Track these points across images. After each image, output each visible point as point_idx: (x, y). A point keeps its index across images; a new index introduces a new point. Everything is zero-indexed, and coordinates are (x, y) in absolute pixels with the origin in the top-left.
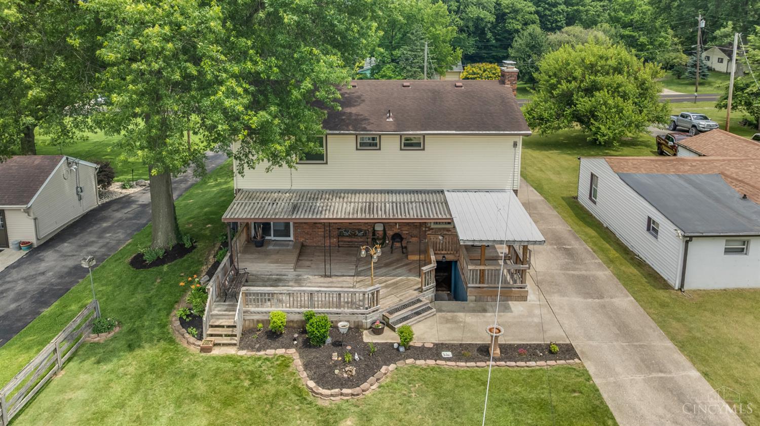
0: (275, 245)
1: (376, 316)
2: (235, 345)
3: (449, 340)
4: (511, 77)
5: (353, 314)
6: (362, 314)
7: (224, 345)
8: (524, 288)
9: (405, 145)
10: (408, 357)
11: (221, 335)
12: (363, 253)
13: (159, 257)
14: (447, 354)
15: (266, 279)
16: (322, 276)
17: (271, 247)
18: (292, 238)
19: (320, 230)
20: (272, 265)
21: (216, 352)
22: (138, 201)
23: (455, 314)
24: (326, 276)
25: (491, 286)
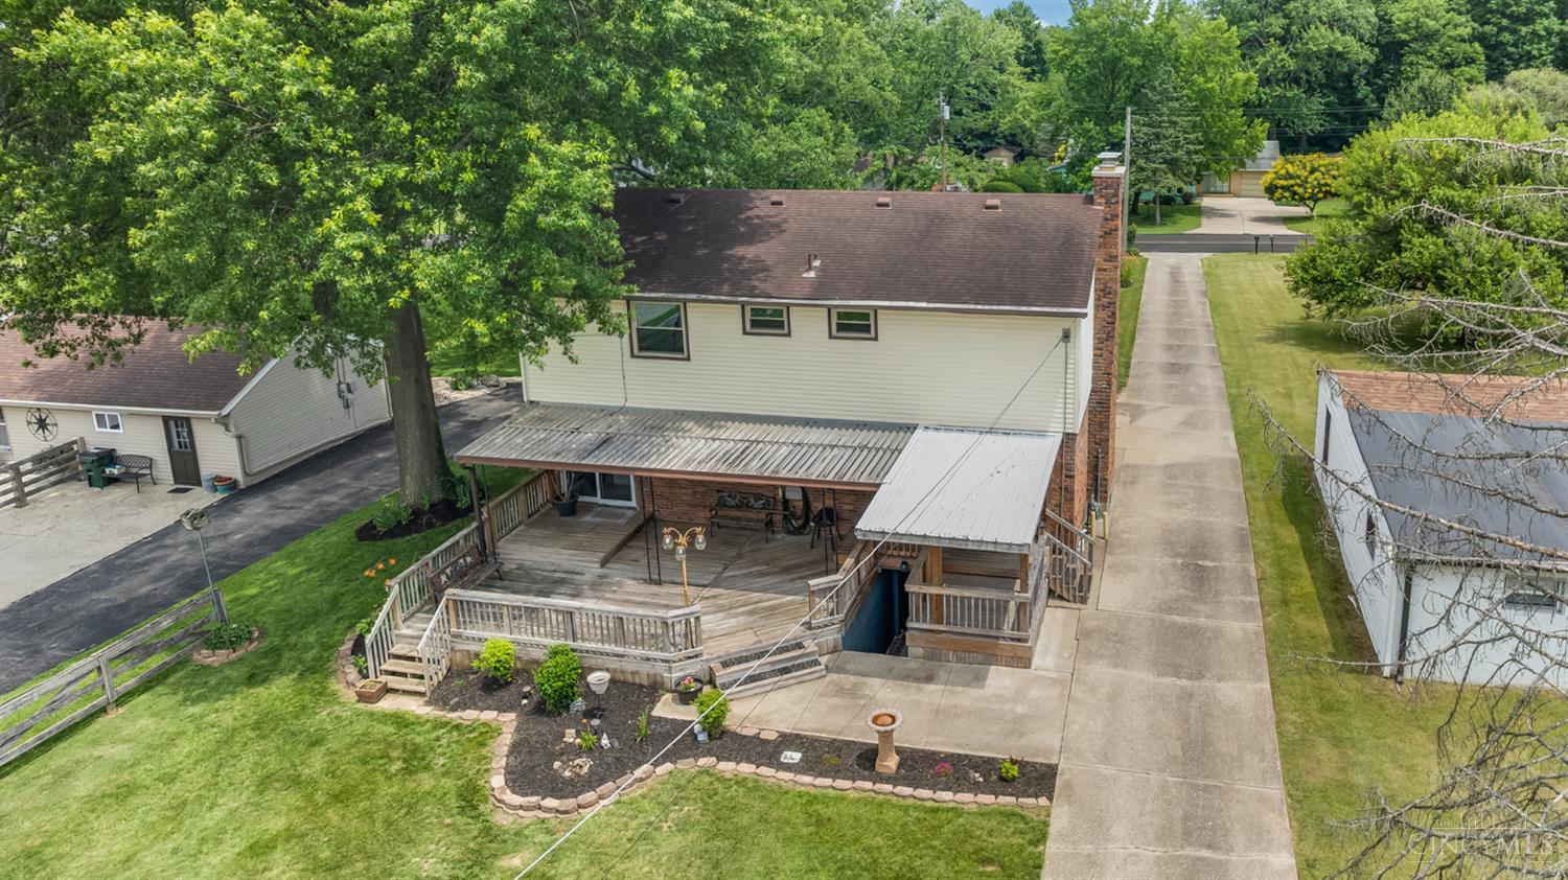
0: (598, 515)
1: (694, 668)
2: (422, 694)
3: (813, 731)
4: (1106, 188)
5: (648, 659)
6: (663, 661)
7: (405, 692)
8: (1026, 641)
9: (840, 327)
10: (709, 753)
11: (404, 675)
12: (668, 541)
13: (400, 522)
14: (793, 756)
15: (539, 578)
16: (645, 581)
17: (588, 518)
18: (633, 503)
19: (684, 491)
20: (565, 551)
21: (387, 704)
22: (465, 415)
23: (866, 679)
24: (651, 581)
25: (955, 629)
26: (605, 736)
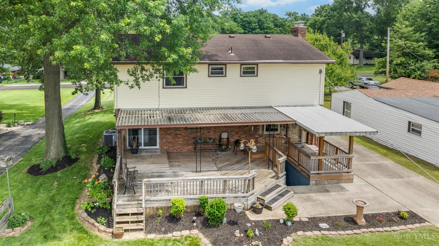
0: (146, 152)
1: (252, 200)
2: (142, 230)
5: (236, 197)
6: (243, 197)
7: (132, 230)
8: (351, 172)
9: (244, 73)
11: (128, 222)
12: (242, 146)
13: (52, 165)
14: (324, 225)
15: (150, 176)
16: (193, 172)
17: (144, 154)
18: (158, 147)
19: (179, 140)
20: (151, 165)
21: (127, 237)
22: (21, 134)
24: (196, 172)
25: (327, 172)
26: (257, 230)
